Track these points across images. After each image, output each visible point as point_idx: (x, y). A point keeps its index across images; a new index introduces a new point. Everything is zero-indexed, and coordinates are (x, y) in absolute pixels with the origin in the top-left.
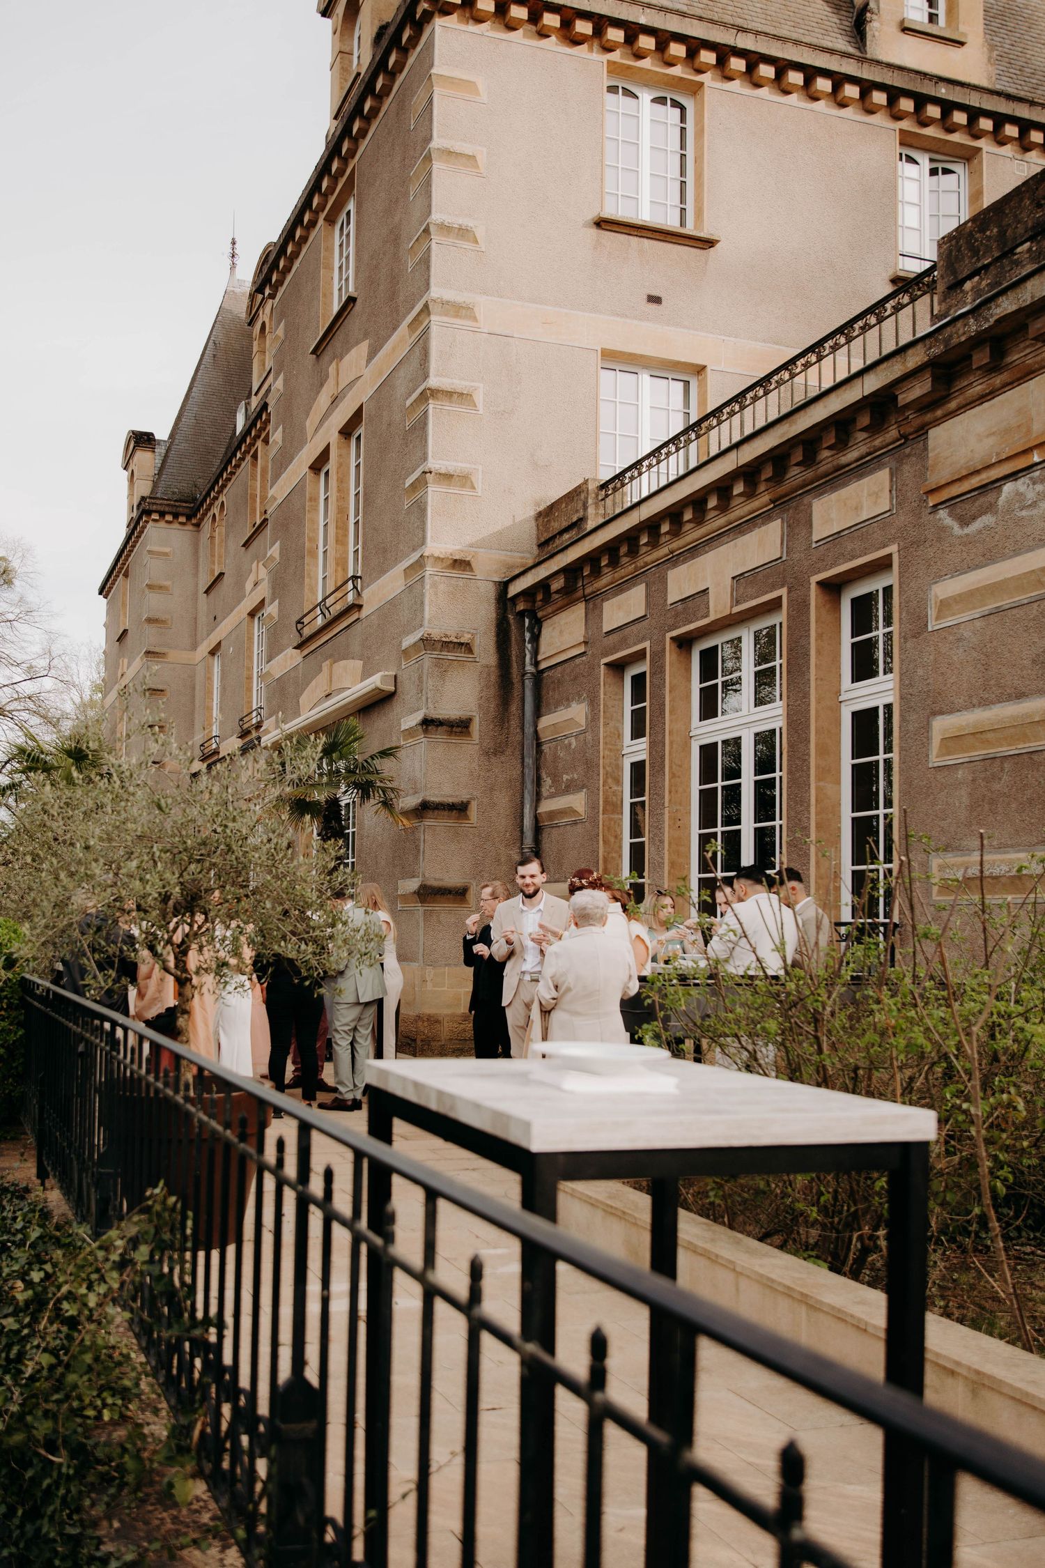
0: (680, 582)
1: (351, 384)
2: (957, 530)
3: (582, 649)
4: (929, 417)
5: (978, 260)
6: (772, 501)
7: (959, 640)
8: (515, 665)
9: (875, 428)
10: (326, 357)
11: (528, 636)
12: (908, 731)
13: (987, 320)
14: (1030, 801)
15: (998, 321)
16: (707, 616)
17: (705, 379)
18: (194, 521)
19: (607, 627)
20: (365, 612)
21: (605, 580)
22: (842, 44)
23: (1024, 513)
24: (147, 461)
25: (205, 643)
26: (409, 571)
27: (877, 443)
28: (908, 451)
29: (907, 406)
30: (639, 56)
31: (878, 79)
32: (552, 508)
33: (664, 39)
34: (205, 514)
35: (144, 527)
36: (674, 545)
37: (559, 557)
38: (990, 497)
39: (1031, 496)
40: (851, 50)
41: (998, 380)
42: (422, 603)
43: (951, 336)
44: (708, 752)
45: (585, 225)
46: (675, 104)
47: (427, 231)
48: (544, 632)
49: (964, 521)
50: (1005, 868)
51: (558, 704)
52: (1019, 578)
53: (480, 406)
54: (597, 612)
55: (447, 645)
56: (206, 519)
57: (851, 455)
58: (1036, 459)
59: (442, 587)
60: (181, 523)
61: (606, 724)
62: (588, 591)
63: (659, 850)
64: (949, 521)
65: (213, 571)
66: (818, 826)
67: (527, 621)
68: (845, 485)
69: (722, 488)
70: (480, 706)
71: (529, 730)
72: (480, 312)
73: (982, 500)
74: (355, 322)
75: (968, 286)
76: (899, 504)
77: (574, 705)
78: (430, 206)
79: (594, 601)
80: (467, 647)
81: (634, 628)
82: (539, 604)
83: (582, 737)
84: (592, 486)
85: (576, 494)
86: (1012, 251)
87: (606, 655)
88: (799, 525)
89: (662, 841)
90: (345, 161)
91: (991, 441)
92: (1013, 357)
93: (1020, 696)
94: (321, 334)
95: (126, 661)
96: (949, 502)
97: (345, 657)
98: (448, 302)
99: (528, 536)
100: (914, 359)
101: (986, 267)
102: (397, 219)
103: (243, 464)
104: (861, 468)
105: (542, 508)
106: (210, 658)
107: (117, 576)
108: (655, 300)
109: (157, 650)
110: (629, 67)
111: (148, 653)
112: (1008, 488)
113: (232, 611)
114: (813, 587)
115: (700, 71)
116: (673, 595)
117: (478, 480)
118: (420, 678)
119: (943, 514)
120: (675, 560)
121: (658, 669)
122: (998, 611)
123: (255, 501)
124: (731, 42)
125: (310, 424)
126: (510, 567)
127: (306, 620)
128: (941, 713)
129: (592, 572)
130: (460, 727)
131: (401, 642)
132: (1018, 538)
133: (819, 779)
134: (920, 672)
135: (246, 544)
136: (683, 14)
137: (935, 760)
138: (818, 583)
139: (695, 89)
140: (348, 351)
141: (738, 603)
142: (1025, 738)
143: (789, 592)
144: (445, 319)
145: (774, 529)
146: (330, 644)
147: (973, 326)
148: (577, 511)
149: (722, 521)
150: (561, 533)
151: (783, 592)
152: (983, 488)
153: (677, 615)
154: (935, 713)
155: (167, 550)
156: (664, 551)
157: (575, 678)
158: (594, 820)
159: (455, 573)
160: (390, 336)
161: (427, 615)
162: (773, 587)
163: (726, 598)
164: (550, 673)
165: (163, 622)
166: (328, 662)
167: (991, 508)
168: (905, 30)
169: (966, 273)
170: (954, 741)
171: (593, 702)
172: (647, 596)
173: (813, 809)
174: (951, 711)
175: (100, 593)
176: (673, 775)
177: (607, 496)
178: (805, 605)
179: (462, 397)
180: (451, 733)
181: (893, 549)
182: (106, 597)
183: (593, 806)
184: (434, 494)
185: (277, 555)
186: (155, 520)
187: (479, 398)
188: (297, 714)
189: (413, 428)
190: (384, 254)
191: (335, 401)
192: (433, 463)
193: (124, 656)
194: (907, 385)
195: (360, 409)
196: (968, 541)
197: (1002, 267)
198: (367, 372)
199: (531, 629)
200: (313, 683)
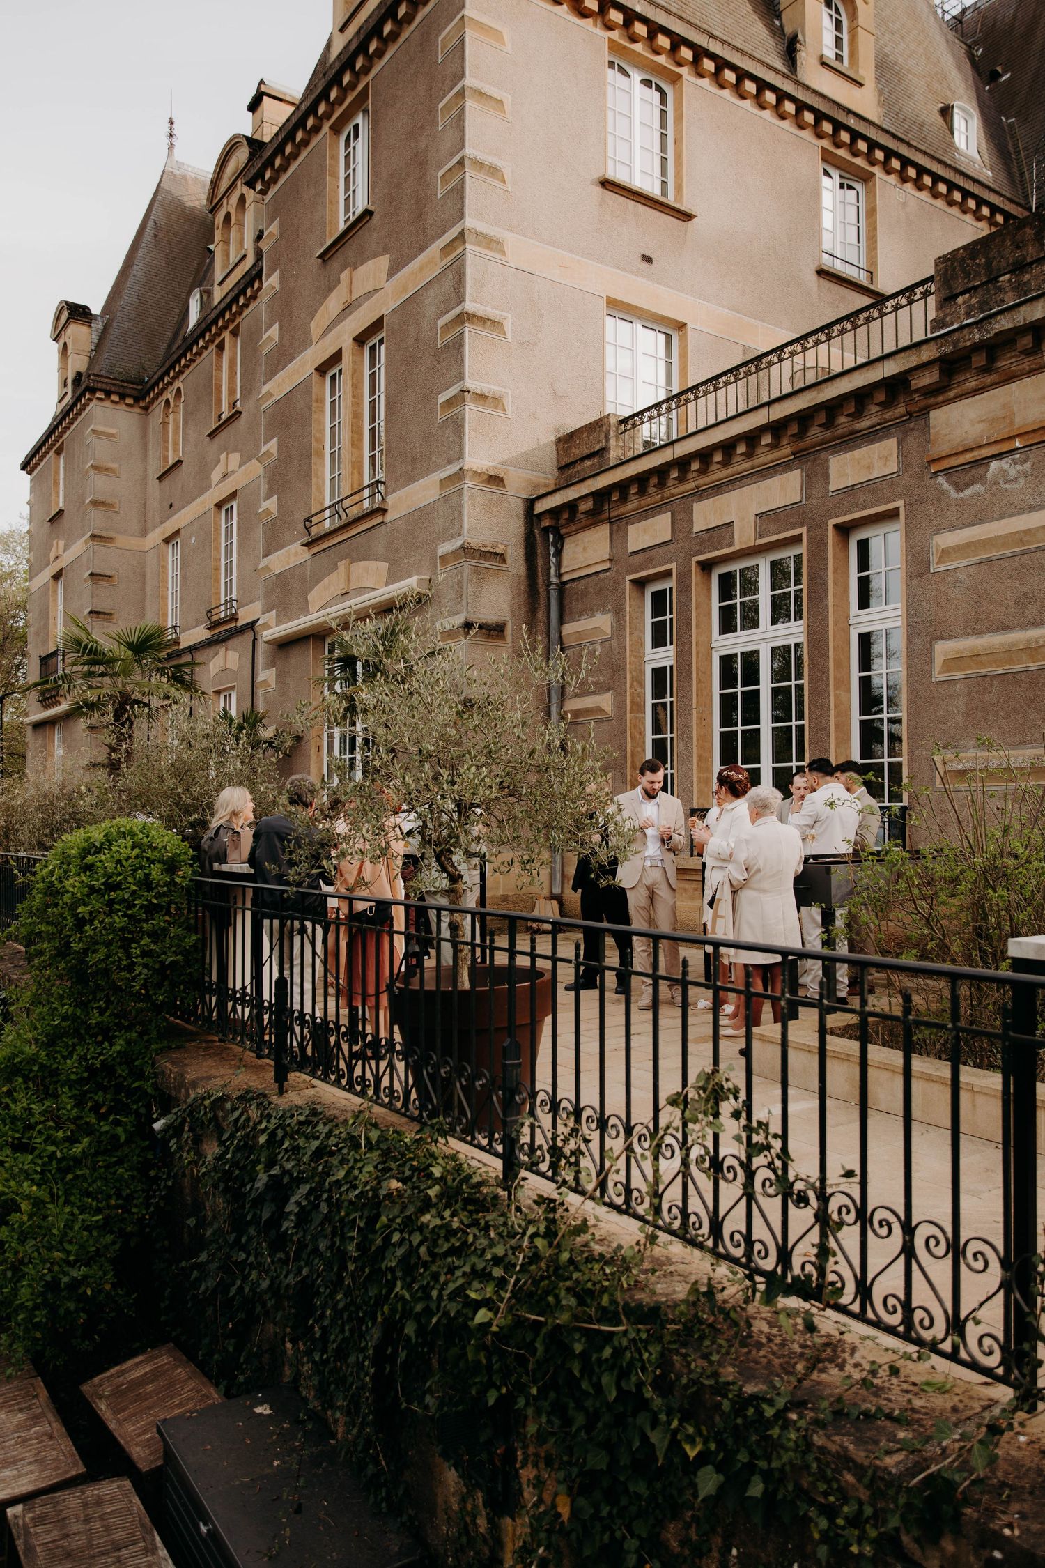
0: (706, 514)
1: (369, 295)
2: (953, 493)
3: (607, 566)
4: (932, 401)
5: (970, 281)
6: (793, 454)
7: (955, 581)
8: (540, 576)
9: (885, 405)
10: (335, 264)
11: (552, 550)
12: (914, 652)
13: (988, 332)
14: (1014, 710)
15: (996, 334)
16: (732, 544)
17: (685, 335)
18: (142, 404)
19: (632, 548)
20: (389, 517)
21: (630, 506)
22: (778, 64)
23: (1007, 486)
24: (80, 334)
25: (158, 530)
26: (443, 483)
27: (888, 416)
28: (912, 425)
29: (916, 391)
30: (634, 39)
31: (809, 102)
32: (572, 436)
33: (655, 29)
34: (155, 398)
35: (86, 405)
36: (700, 482)
37: (590, 482)
38: (980, 470)
39: (1012, 473)
40: (785, 70)
41: (989, 380)
42: (461, 513)
43: (958, 340)
44: (727, 661)
45: (592, 183)
46: (659, 89)
47: (461, 163)
48: (566, 547)
49: (960, 488)
50: (996, 762)
51: (581, 614)
52: (1006, 536)
53: (509, 335)
54: (621, 534)
55: (485, 554)
56: (156, 403)
57: (864, 424)
58: (1018, 445)
59: (479, 499)
60: (127, 405)
61: (631, 634)
62: (613, 514)
63: (688, 747)
64: (946, 486)
65: (166, 458)
66: (837, 727)
67: (551, 536)
68: (857, 447)
69: (751, 438)
70: (512, 612)
71: (554, 635)
72: (508, 247)
73: (973, 472)
74: (372, 234)
75: (960, 300)
76: (904, 467)
77: (599, 615)
78: (462, 140)
79: (618, 525)
80: (501, 557)
81: (661, 550)
82: (562, 521)
83: (607, 644)
84: (613, 421)
85: (598, 425)
86: (996, 279)
87: (632, 573)
88: (816, 476)
89: (690, 738)
90: (357, 76)
91: (981, 426)
92: (1002, 364)
93: (1005, 628)
94: (329, 242)
95: (61, 543)
96: (948, 471)
97: (365, 558)
98: (481, 234)
99: (550, 459)
100: (927, 354)
101: (975, 288)
102: (423, 144)
103: (205, 353)
104: (872, 435)
105: (560, 435)
106: (164, 546)
107: (47, 453)
108: (647, 259)
109: (103, 534)
110: (625, 48)
111: (94, 537)
112: (994, 465)
113: (193, 500)
114: (830, 528)
115: (679, 65)
116: (699, 525)
117: (508, 402)
118: (460, 583)
119: (941, 479)
120: (701, 494)
121: (684, 587)
122: (987, 560)
123: (220, 392)
124: (705, 45)
125: (316, 326)
126: (536, 486)
127: (315, 520)
128: (942, 639)
129: (621, 498)
130: (494, 631)
131: (435, 548)
132: (1003, 504)
133: (836, 688)
134: (924, 605)
135: (212, 435)
136: (668, 11)
137: (937, 675)
138: (834, 526)
139: (676, 79)
140: (363, 262)
141: (761, 536)
142: (1011, 661)
143: (808, 531)
144: (478, 249)
145: (794, 478)
146: (346, 544)
147: (976, 335)
148: (599, 441)
149: (747, 465)
150: (583, 459)
151: (803, 530)
152: (975, 463)
153: (702, 542)
154: (936, 639)
155: (113, 431)
156: (690, 485)
157: (600, 591)
158: (621, 719)
159: (490, 488)
160: (416, 256)
161: (466, 526)
162: (794, 526)
163: (751, 532)
164: (573, 585)
165: (111, 505)
166: (345, 562)
167: (981, 479)
168: (823, 64)
169: (959, 290)
170: (953, 662)
171: (619, 613)
172: (673, 523)
173: (832, 713)
174: (950, 638)
175: (23, 469)
176: (699, 681)
177: (626, 430)
178: (824, 543)
179: (492, 324)
180: (488, 636)
181: (900, 503)
182: (29, 473)
183: (620, 706)
184: (471, 412)
185: (275, 451)
186: (99, 399)
187: (508, 326)
188: (305, 610)
189: (447, 347)
190: (407, 175)
191: (348, 308)
192: (470, 383)
193: (58, 538)
194: (919, 374)
195: (381, 318)
196: (962, 504)
197: (988, 291)
198: (389, 286)
199: (555, 544)
200: (326, 580)
